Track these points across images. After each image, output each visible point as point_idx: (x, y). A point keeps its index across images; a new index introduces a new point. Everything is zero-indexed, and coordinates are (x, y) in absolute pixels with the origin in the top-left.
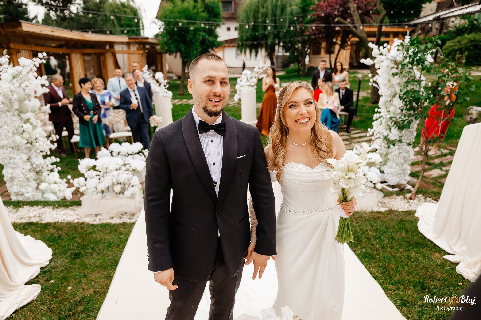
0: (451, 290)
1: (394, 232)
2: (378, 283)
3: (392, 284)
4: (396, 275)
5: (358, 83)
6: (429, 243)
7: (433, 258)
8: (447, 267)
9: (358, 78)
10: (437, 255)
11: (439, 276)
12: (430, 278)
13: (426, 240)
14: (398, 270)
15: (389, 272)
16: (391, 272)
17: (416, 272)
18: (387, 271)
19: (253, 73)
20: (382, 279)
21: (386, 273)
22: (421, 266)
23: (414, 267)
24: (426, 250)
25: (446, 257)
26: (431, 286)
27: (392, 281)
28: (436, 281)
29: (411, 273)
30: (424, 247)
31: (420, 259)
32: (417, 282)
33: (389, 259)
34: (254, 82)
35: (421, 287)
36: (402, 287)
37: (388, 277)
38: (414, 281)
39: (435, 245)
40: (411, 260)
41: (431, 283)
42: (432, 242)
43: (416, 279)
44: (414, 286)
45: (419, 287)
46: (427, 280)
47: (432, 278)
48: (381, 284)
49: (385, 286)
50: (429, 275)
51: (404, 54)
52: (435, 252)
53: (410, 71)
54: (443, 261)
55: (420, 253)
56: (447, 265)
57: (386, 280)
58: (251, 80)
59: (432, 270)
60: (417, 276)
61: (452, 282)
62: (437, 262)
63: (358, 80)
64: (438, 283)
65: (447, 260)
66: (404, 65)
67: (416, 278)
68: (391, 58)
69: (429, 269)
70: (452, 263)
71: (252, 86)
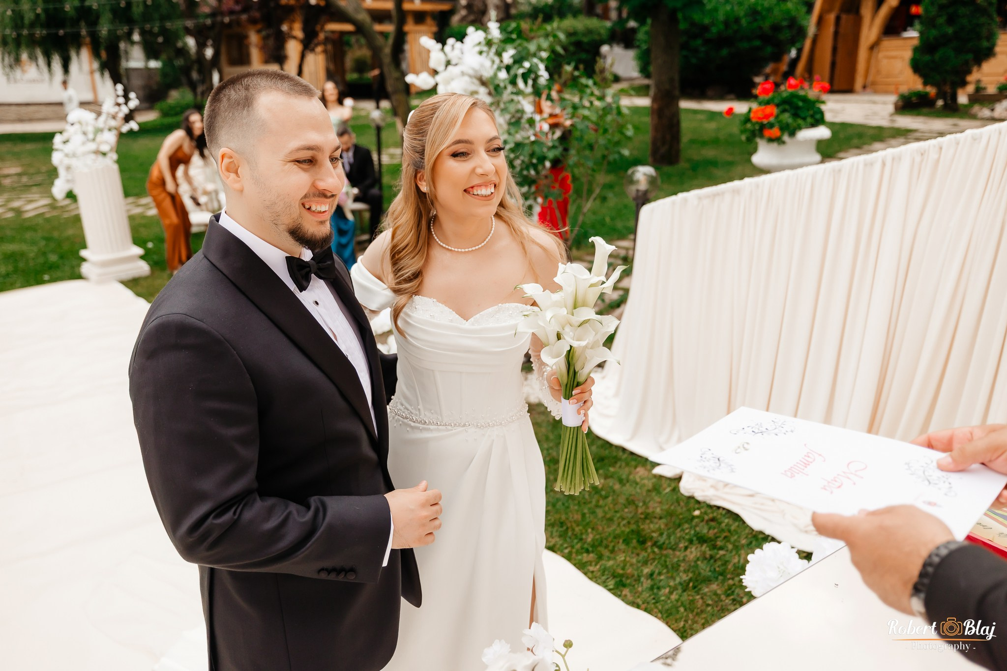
0: (687, 529)
1: (551, 448)
2: (563, 556)
3: (588, 552)
4: (586, 531)
5: (373, 132)
6: (621, 453)
7: (638, 480)
8: (665, 489)
9: (373, 120)
10: (641, 471)
11: (658, 510)
12: (646, 518)
13: (614, 448)
14: (588, 520)
15: (573, 530)
16: (577, 529)
17: (618, 515)
18: (567, 528)
19: (102, 118)
20: (566, 548)
21: (570, 534)
22: (622, 500)
23: (611, 506)
24: (620, 467)
25: (657, 471)
26: (653, 532)
27: (586, 546)
28: (656, 520)
29: (611, 520)
30: (616, 463)
31: (617, 487)
32: (628, 533)
33: (563, 504)
34: (106, 142)
35: (638, 541)
36: (606, 553)
37: (576, 541)
38: (623, 532)
39: (632, 453)
40: (601, 496)
41: (649, 528)
42: (624, 450)
43: (623, 529)
44: (627, 542)
45: (634, 541)
46: (642, 524)
47: (647, 517)
48: (568, 558)
49: (575, 560)
50: (642, 513)
51: (493, 62)
52: (636, 467)
53: (512, 100)
54: (654, 480)
55: (612, 477)
56: (665, 485)
57: (572, 547)
58: (100, 137)
59: (644, 503)
60: (625, 522)
61: (681, 514)
62: (644, 485)
63: (373, 125)
64: (662, 523)
65: (661, 477)
66: (497, 87)
67: (624, 525)
68: (471, 72)
69: (636, 502)
70: (670, 479)
71: (104, 154)
